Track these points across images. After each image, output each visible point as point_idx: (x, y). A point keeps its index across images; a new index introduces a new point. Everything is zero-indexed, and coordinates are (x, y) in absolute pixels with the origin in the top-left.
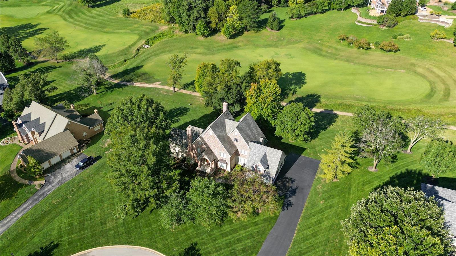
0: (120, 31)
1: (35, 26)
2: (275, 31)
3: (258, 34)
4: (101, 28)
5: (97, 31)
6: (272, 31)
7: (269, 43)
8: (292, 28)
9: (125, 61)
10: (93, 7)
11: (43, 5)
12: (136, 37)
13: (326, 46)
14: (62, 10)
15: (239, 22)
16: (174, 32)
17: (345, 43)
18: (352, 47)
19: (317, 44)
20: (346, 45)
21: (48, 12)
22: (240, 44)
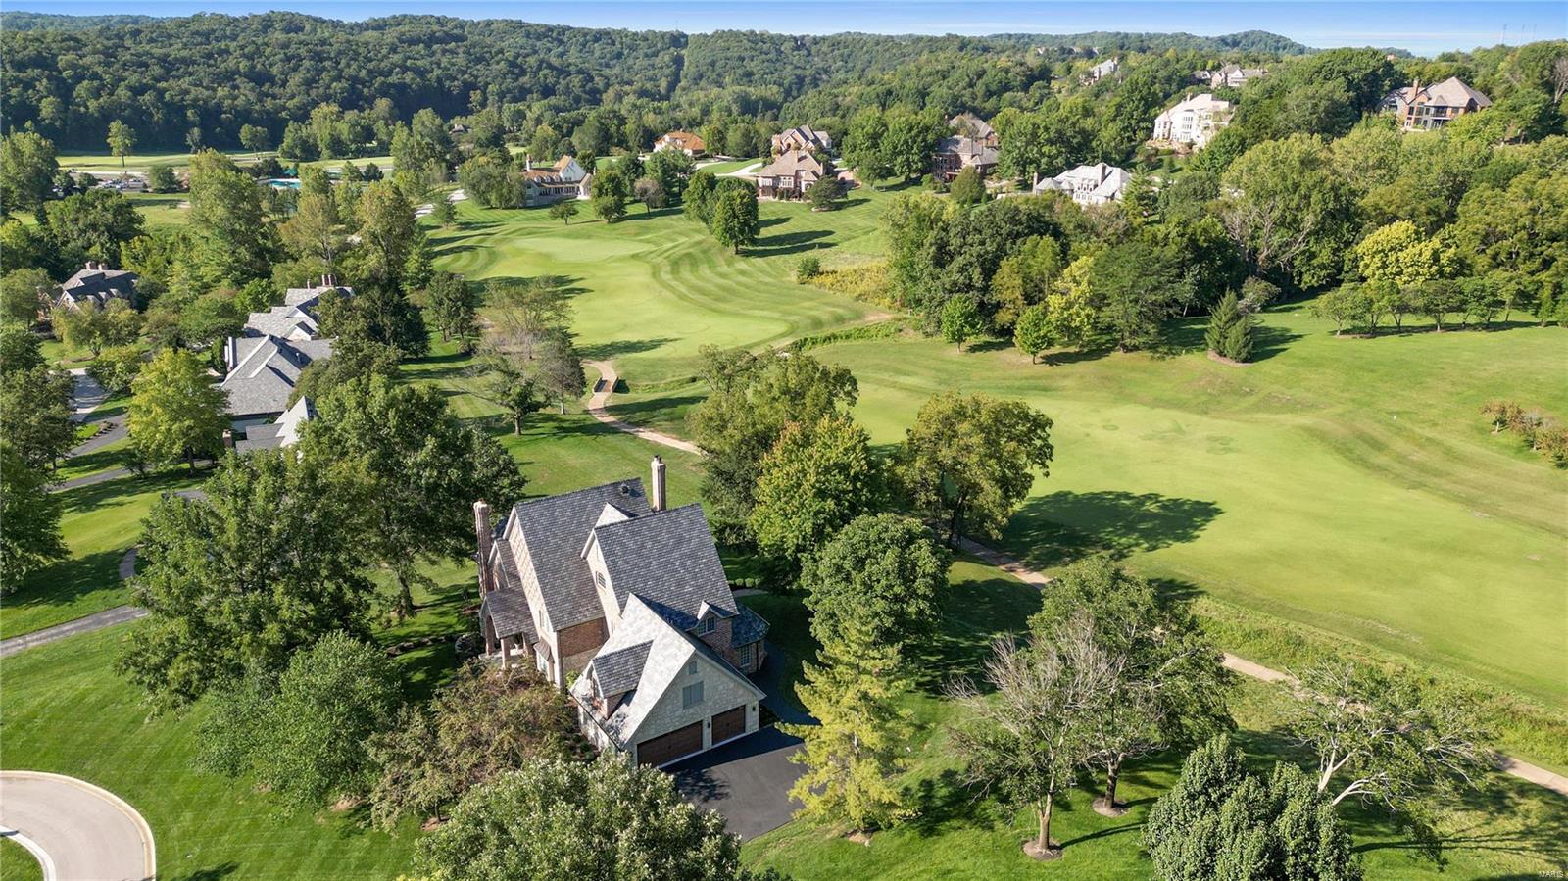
0: (757, 312)
1: (572, 281)
2: (1233, 363)
3: (1163, 363)
4: (716, 300)
5: (702, 305)
6: (1222, 360)
7: (1182, 396)
8: (1313, 363)
9: (694, 380)
10: (747, 254)
11: (641, 241)
12: (782, 328)
13: (1412, 439)
14: (667, 254)
15: (1088, 310)
16: (900, 331)
17: (1511, 438)
18: (1533, 457)
19: (1376, 426)
20: (1507, 447)
21: (635, 256)
22: (1067, 383)
